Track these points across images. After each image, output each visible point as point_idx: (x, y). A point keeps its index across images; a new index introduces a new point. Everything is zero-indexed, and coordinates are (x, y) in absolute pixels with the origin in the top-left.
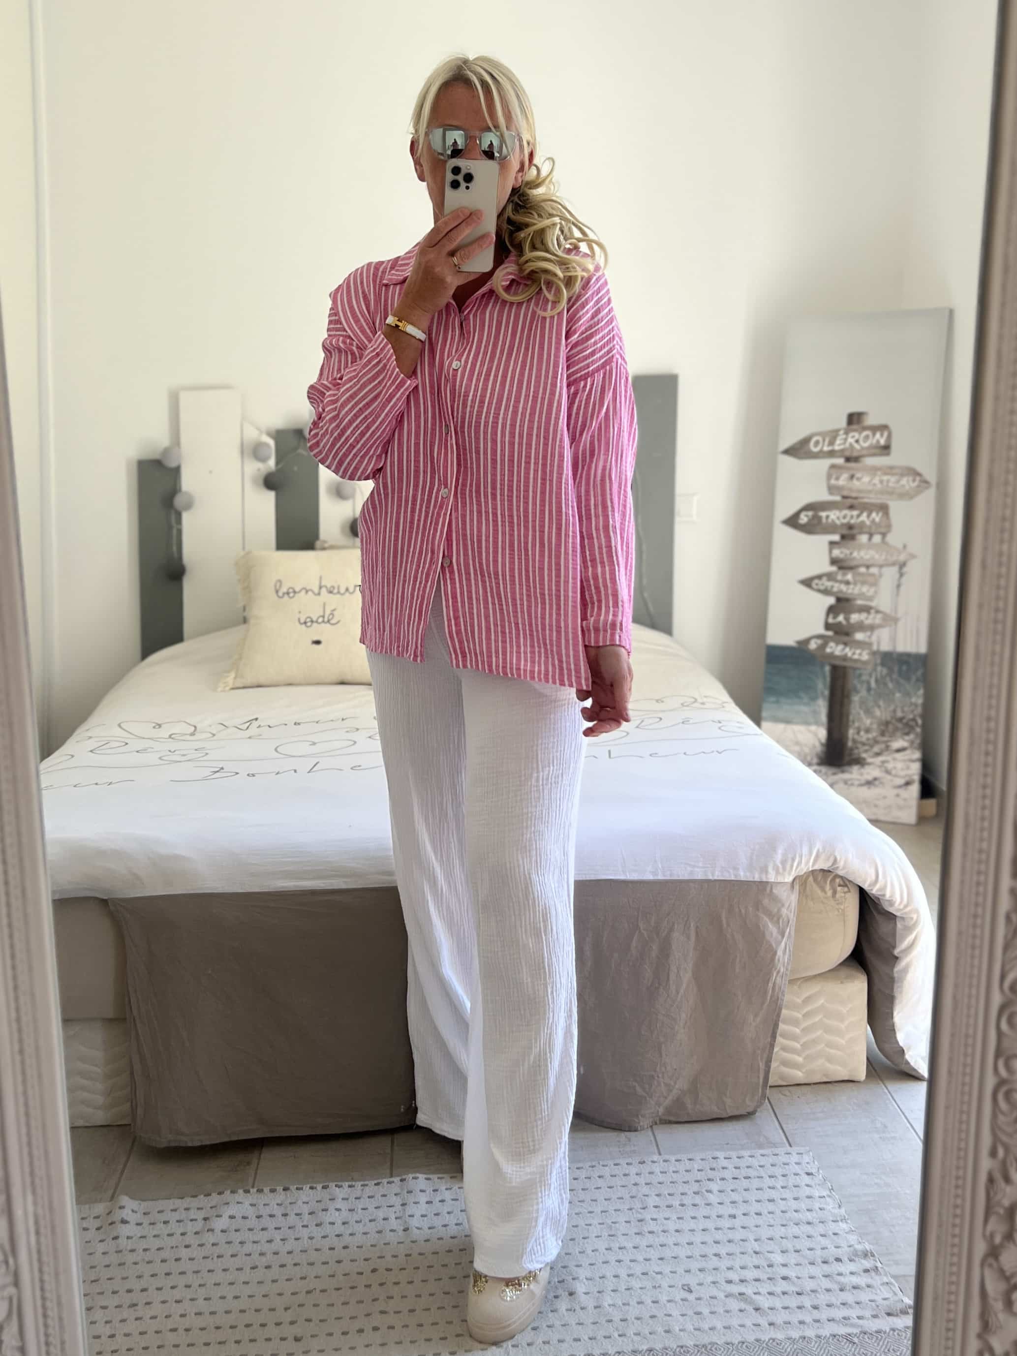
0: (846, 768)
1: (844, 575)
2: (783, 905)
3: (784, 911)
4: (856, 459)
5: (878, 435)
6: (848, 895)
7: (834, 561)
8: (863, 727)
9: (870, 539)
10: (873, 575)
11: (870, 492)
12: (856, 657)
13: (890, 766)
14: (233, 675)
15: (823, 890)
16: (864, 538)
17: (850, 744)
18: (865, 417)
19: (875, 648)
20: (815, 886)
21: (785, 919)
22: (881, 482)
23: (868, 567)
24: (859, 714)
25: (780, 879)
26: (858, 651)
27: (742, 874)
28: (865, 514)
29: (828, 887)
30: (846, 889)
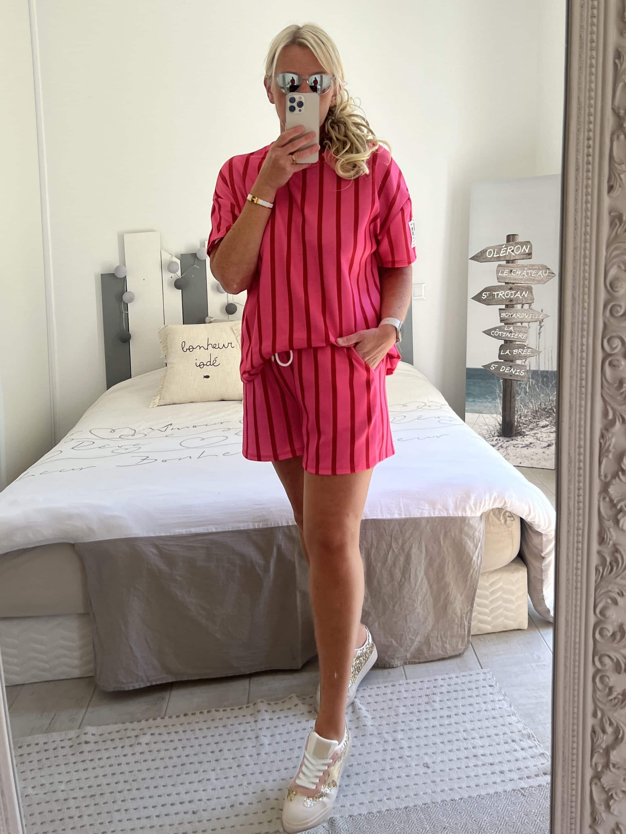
0: (514, 438)
1: (508, 327)
2: (476, 530)
3: (477, 533)
4: (513, 261)
5: (524, 247)
6: (513, 522)
7: (502, 320)
8: (522, 414)
9: (522, 308)
10: (526, 327)
11: (521, 279)
12: (517, 374)
13: (539, 436)
14: (158, 398)
15: (499, 519)
16: (519, 306)
17: (516, 424)
18: (517, 237)
19: (528, 368)
20: (493, 517)
21: (478, 539)
22: (527, 274)
23: (522, 323)
24: (521, 407)
25: (474, 515)
26: (518, 371)
27: (451, 512)
28: (519, 293)
29: (502, 518)
30: (512, 519)
